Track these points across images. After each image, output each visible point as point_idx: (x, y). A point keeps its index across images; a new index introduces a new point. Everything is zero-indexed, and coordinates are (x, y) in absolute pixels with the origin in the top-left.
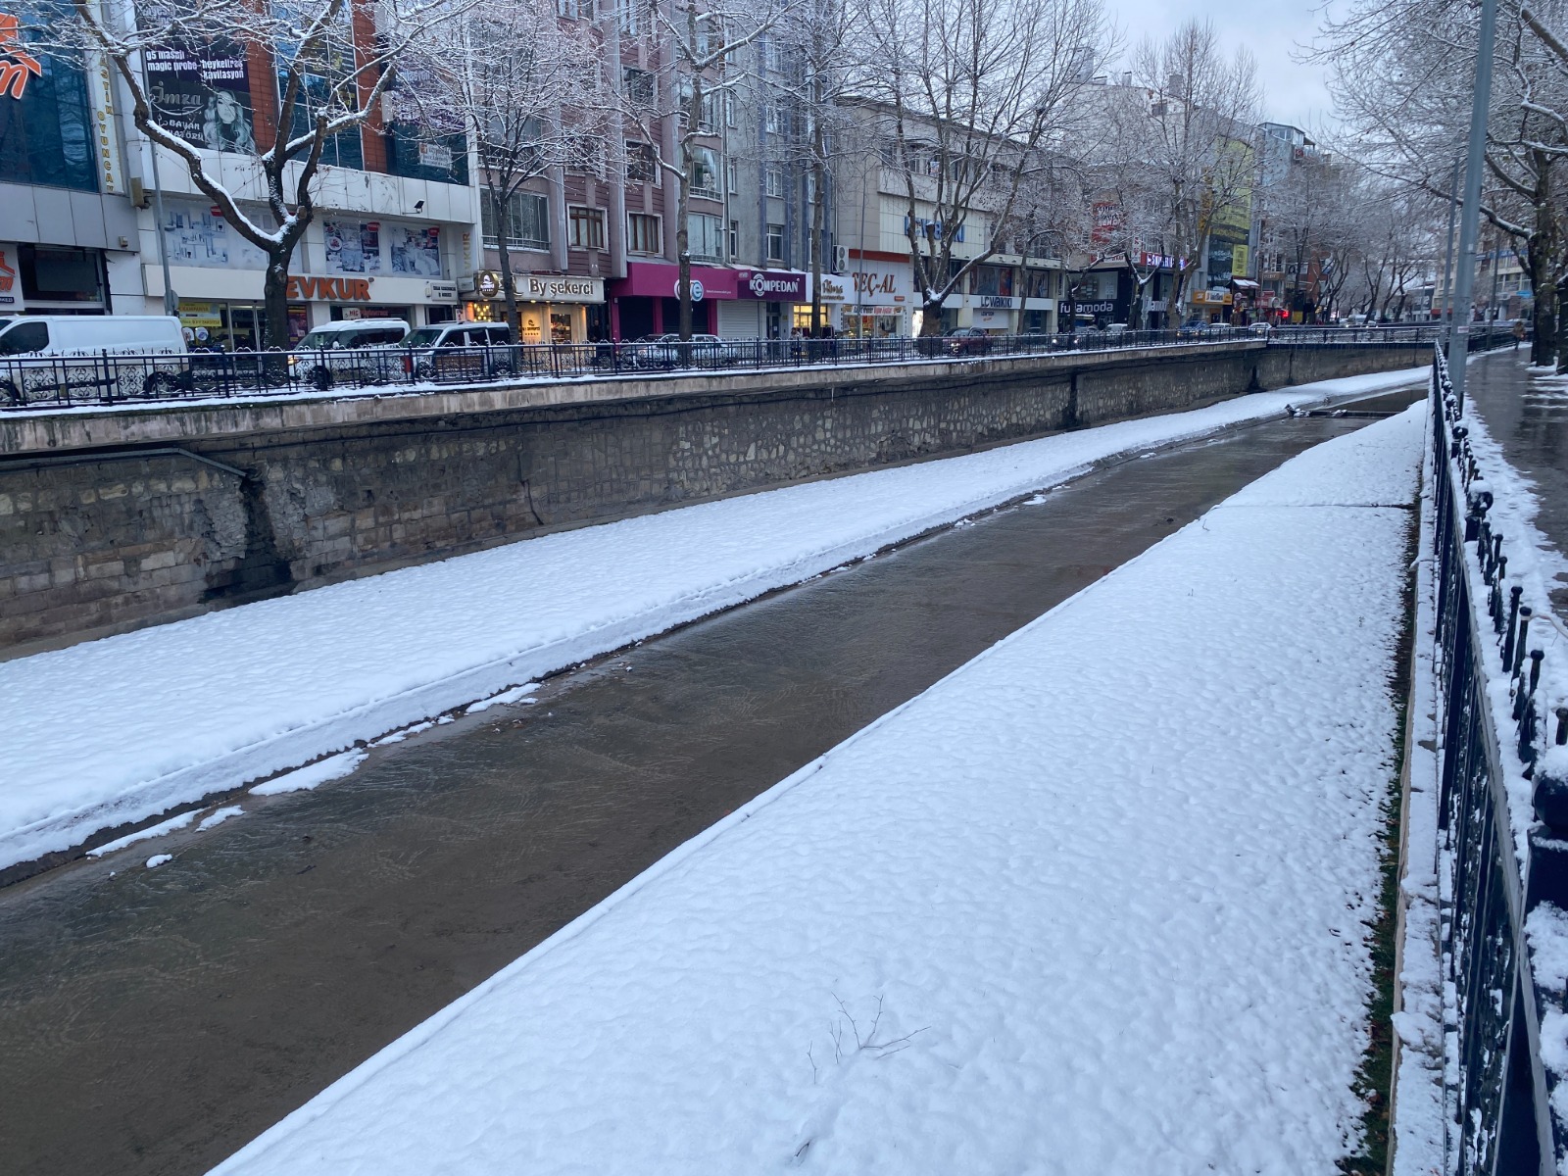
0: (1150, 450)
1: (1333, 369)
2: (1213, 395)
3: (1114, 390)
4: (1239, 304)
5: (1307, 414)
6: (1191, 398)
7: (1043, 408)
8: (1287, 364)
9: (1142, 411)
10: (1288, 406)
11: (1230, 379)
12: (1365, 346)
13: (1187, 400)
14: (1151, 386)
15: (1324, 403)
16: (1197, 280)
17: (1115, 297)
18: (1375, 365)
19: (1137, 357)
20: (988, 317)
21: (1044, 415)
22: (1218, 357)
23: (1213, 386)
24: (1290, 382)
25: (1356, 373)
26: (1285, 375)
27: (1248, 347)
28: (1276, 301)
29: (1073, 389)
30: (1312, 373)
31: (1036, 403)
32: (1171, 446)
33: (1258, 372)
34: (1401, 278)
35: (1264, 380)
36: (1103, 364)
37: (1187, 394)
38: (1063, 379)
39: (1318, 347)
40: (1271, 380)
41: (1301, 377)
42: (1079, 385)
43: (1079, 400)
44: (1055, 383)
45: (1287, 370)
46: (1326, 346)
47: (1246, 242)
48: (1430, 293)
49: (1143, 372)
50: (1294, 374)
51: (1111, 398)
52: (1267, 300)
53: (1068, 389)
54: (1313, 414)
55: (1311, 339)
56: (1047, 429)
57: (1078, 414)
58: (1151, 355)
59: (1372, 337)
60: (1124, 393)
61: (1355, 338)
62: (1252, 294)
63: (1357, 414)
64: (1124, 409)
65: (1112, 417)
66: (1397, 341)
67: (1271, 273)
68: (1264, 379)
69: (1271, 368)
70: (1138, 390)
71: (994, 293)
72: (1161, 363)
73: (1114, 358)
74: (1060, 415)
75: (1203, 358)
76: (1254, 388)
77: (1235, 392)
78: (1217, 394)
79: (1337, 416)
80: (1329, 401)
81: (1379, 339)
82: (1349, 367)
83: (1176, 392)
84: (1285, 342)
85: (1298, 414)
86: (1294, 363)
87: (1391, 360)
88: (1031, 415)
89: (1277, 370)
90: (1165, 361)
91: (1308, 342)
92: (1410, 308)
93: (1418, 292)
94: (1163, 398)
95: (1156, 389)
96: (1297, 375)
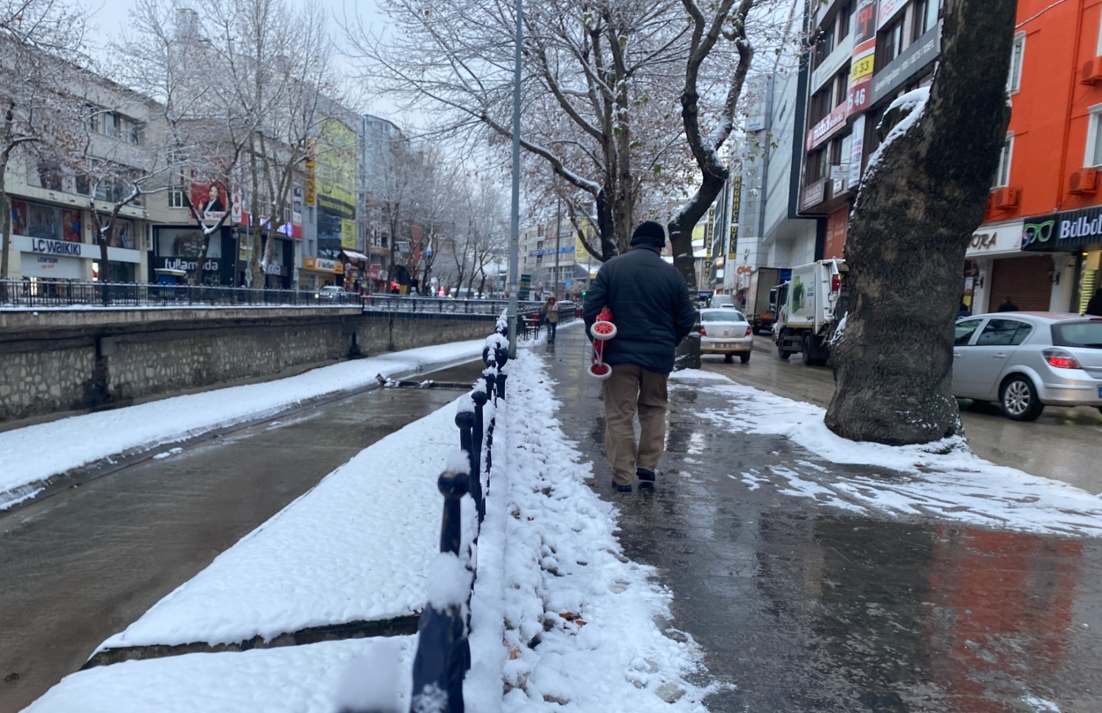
0: (176, 444)
1: (430, 337)
2: (308, 361)
3: (169, 357)
4: (350, 273)
5: (397, 385)
6: (282, 364)
7: (44, 380)
8: (387, 331)
9: (216, 380)
10: (379, 375)
11: (327, 344)
12: (449, 317)
13: (277, 367)
14: (225, 353)
15: (416, 371)
16: (307, 249)
17: (220, 256)
18: (465, 334)
19: (191, 317)
20: (48, 263)
21: (48, 391)
22: (312, 321)
23: (308, 352)
24: (392, 348)
25: (450, 340)
26: (385, 342)
27: (341, 313)
28: (382, 274)
29: (99, 356)
30: (412, 340)
31: (29, 374)
32: (216, 434)
33: (358, 338)
34: (481, 261)
35: (366, 346)
36: (137, 325)
37: (277, 361)
38: (79, 343)
39: (409, 315)
40: (372, 346)
41: (401, 344)
42: (105, 351)
43: (112, 370)
44: (66, 348)
45: (388, 336)
46: (415, 316)
47: (353, 217)
48: (504, 279)
49: (212, 336)
50: (395, 341)
51: (166, 366)
52: (376, 273)
53: (91, 355)
54: (403, 384)
55: (403, 308)
56: (54, 409)
57: (111, 387)
58: (213, 315)
59: (455, 308)
60: (187, 361)
61: (441, 309)
62: (361, 265)
63: (443, 385)
64: (188, 379)
65: (170, 388)
66: (476, 314)
67: (377, 248)
68: (365, 344)
69: (371, 336)
70: (207, 355)
71: (55, 237)
72: (238, 326)
73: (152, 318)
74: (80, 390)
75: (294, 323)
76: (355, 353)
77: (334, 358)
78: (313, 360)
79: (425, 387)
80: (421, 369)
81: (460, 311)
82: (444, 335)
83: (261, 357)
84: (379, 310)
85: (388, 384)
86: (395, 330)
87: (477, 330)
88: (21, 392)
89: (378, 337)
90: (243, 324)
91: (400, 311)
92: (491, 289)
93: (496, 278)
94: (244, 365)
95: (234, 355)
96: (398, 342)
